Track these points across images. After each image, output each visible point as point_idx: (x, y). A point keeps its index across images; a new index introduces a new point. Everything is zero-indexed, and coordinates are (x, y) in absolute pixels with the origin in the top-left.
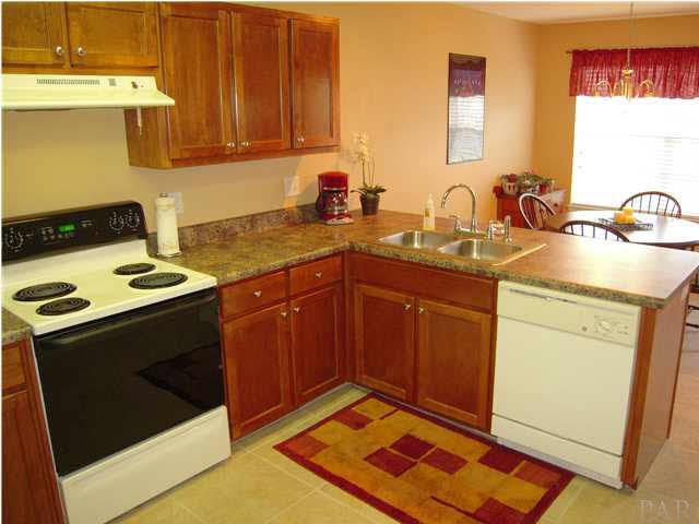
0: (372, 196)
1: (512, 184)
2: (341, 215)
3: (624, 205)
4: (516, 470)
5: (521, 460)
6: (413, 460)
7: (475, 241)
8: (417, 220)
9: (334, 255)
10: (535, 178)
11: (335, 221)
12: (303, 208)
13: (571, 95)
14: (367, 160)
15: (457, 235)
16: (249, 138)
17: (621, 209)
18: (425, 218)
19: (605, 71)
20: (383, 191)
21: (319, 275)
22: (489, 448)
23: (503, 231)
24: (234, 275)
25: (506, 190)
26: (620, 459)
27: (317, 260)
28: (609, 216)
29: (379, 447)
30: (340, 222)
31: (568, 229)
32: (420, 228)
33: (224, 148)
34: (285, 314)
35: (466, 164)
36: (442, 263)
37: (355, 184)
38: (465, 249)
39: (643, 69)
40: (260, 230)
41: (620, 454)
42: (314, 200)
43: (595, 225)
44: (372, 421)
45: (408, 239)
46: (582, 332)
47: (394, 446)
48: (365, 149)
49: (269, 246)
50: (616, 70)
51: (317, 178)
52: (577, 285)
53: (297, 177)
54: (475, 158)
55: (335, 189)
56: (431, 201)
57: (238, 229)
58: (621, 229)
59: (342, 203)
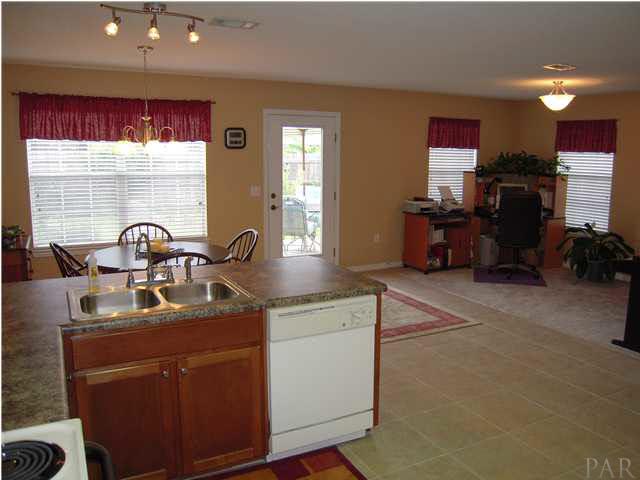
4: (310, 470)
13: (22, 138)
26: (372, 412)
46: (342, 328)
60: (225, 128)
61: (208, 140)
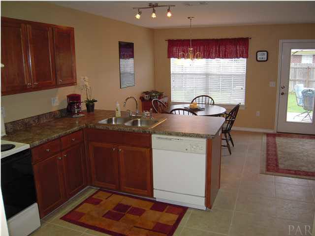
0: (91, 104)
1: (147, 96)
2: (79, 113)
3: (193, 101)
4: (165, 210)
5: (167, 206)
6: (123, 213)
7: (139, 120)
8: (113, 113)
9: (79, 130)
10: (156, 92)
11: (76, 116)
12: (61, 111)
13: (168, 58)
14: (88, 88)
15: (131, 118)
16: (37, 81)
17: (192, 103)
18: (116, 112)
19: (181, 48)
20: (96, 101)
21: (73, 140)
22: (153, 204)
23: (149, 115)
24: (37, 143)
25: (145, 98)
26: (204, 199)
27: (73, 133)
28: (188, 106)
29: (107, 211)
30: (78, 116)
31: (174, 112)
32: (115, 116)
33: (26, 86)
34: (60, 158)
35: (128, 88)
36: (127, 130)
37: (83, 99)
38: (135, 123)
39: (195, 47)
40: (42, 122)
41: (204, 196)
42: (66, 107)
43: (184, 110)
44: (102, 201)
45: (110, 121)
46: (186, 151)
47: (114, 209)
48: (87, 83)
49: (49, 129)
50: (185, 48)
51: (66, 98)
52: (182, 133)
53: (57, 97)
54: (132, 85)
55: (75, 102)
56: (118, 105)
57: (32, 122)
58: (193, 111)
59: (78, 107)
60: (256, 51)
61: (247, 57)
